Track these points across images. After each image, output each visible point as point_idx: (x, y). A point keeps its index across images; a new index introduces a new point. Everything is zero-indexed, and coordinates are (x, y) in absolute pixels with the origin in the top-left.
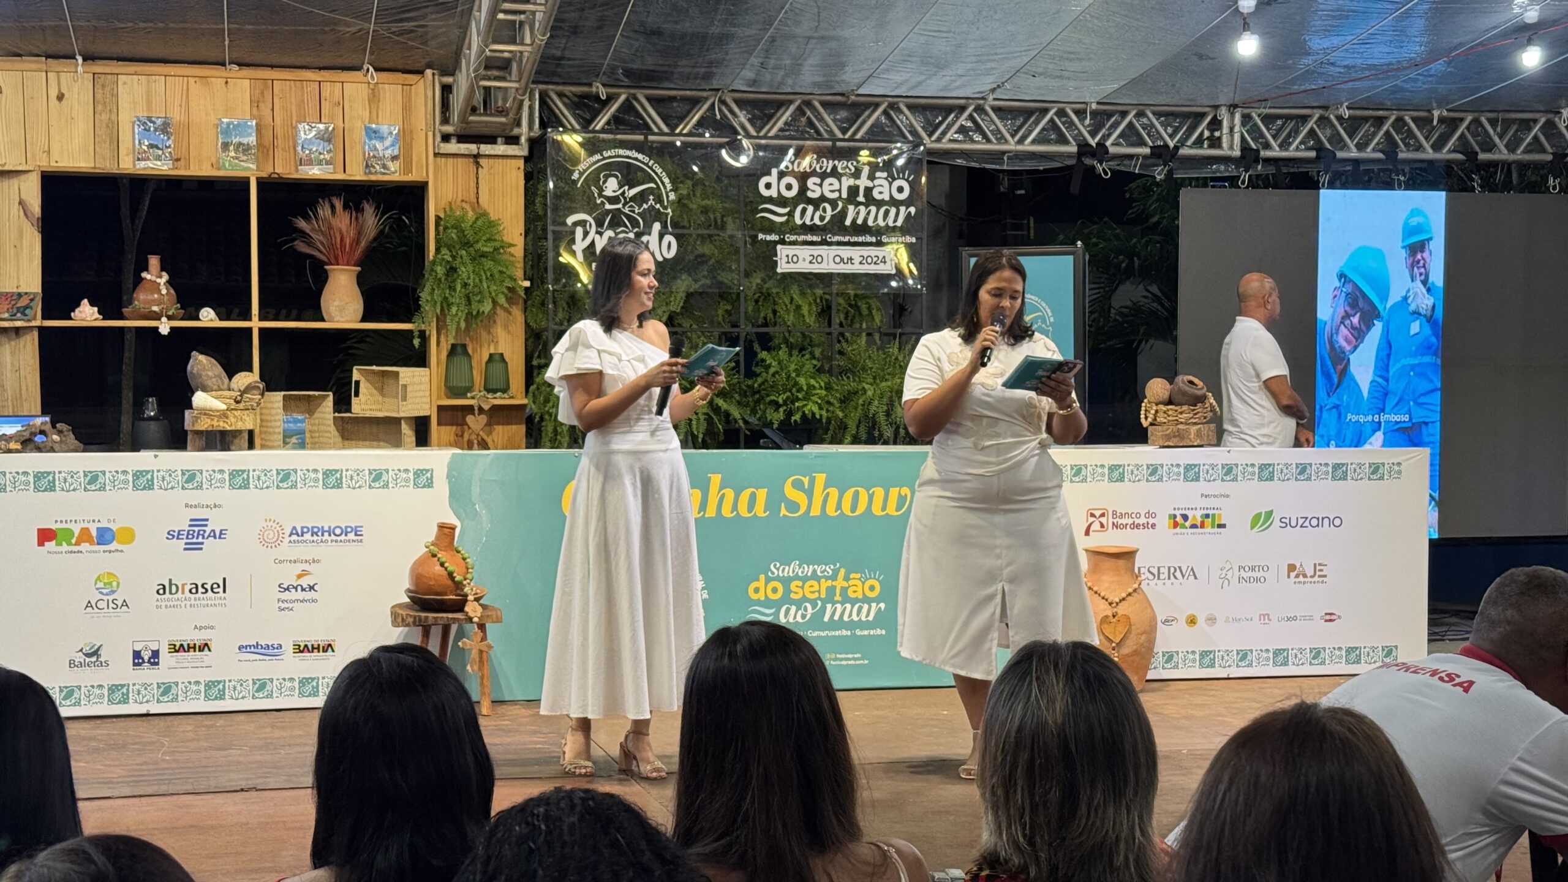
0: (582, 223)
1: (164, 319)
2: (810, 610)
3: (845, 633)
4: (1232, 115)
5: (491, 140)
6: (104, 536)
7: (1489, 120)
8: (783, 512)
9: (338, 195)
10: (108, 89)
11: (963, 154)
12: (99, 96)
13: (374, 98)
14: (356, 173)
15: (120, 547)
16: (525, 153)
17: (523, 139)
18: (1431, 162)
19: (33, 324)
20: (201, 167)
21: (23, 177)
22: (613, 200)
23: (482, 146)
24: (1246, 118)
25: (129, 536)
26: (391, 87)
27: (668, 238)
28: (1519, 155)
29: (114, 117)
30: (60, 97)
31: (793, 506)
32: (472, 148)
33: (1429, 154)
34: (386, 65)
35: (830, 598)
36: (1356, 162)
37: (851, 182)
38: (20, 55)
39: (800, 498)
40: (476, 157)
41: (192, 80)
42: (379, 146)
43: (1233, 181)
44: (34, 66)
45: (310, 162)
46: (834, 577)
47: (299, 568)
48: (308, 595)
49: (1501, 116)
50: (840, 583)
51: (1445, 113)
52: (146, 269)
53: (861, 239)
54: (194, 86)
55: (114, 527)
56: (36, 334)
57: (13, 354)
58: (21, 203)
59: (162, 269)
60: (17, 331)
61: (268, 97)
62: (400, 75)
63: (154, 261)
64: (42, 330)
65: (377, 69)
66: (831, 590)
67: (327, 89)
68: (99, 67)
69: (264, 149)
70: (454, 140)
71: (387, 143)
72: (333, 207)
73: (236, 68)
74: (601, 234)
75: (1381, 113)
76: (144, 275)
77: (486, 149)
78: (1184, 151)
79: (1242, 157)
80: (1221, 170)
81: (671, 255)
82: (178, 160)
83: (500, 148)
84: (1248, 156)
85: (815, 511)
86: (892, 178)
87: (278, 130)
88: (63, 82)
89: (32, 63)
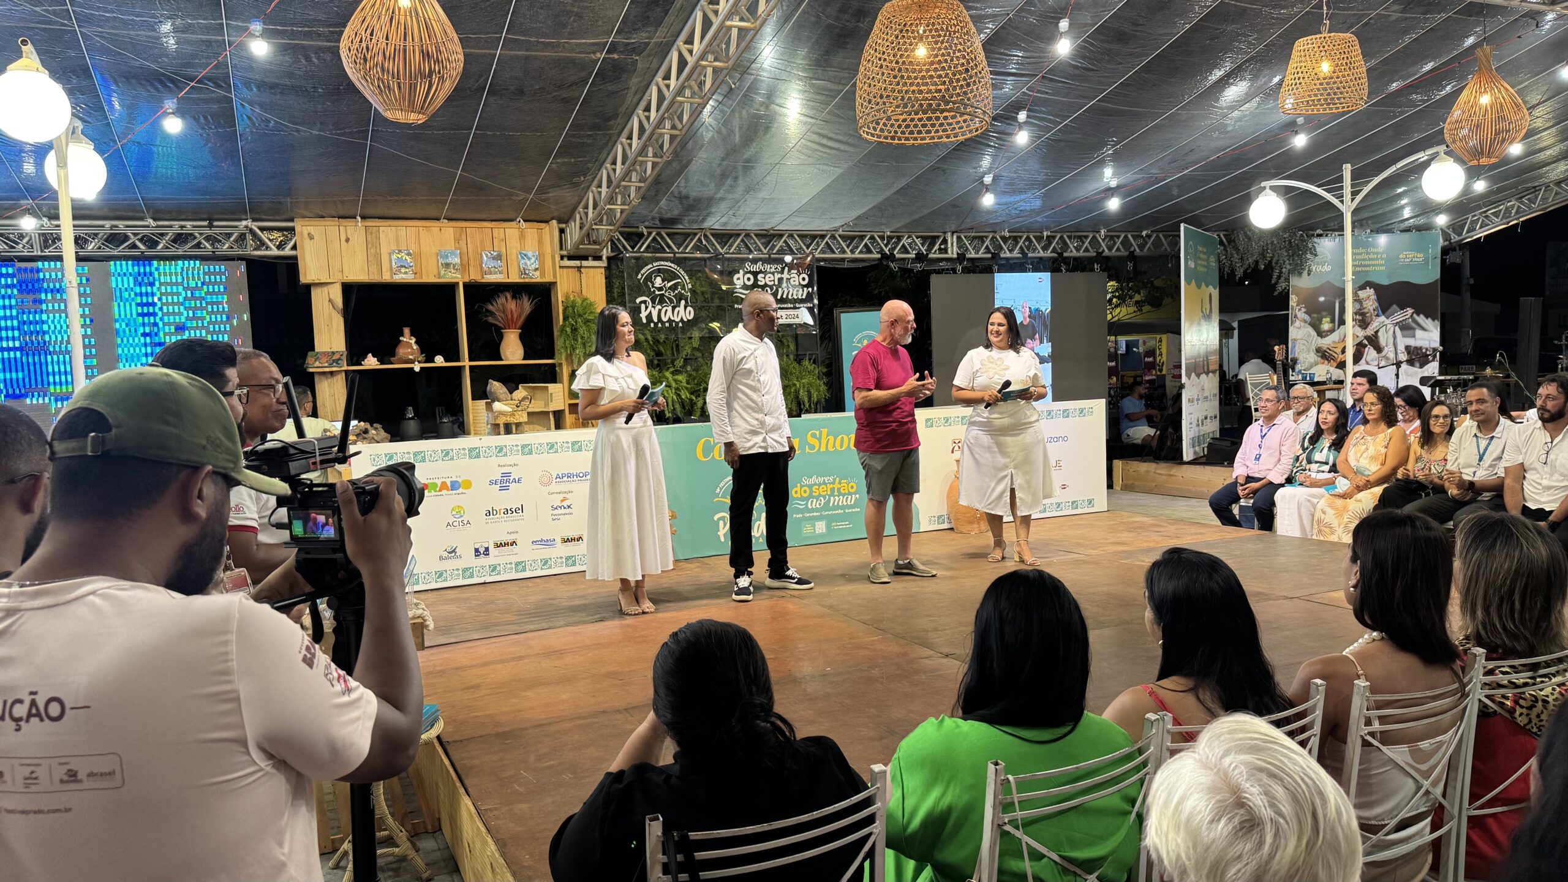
0: (645, 302)
1: (416, 363)
2: (823, 501)
3: (840, 511)
4: (952, 235)
5: (586, 258)
6: (455, 486)
7: (1068, 236)
8: (807, 450)
9: (509, 291)
10: (374, 235)
11: (823, 260)
12: (369, 239)
13: (522, 236)
14: (514, 278)
15: (464, 491)
16: (605, 265)
17: (604, 258)
18: (1041, 258)
19: (343, 369)
20: (429, 277)
21: (330, 286)
22: (660, 289)
23: (583, 262)
24: (959, 238)
25: (468, 484)
26: (531, 231)
27: (689, 308)
28: (1081, 254)
29: (378, 251)
30: (347, 240)
31: (812, 447)
32: (577, 263)
33: (1042, 254)
34: (529, 218)
35: (832, 494)
36: (1007, 259)
37: (780, 276)
38: (324, 217)
39: (815, 442)
40: (579, 268)
41: (421, 229)
42: (529, 263)
43: (954, 271)
44: (332, 223)
45: (491, 273)
46: (834, 483)
47: (561, 496)
48: (567, 511)
49: (1073, 234)
50: (837, 486)
51: (1049, 234)
52: (402, 335)
53: (785, 306)
54: (423, 232)
55: (460, 480)
56: (343, 374)
57: (329, 386)
58: (330, 301)
59: (412, 335)
60: (332, 373)
61: (464, 237)
62: (535, 223)
63: (407, 331)
64: (346, 371)
65: (525, 221)
66: (833, 490)
67: (495, 231)
68: (369, 223)
69: (464, 267)
70: (565, 259)
71: (532, 261)
72: (506, 298)
73: (446, 221)
74: (654, 307)
75: (1020, 234)
76: (401, 338)
77: (585, 263)
78: (931, 256)
79: (958, 258)
80: (948, 265)
81: (690, 318)
82: (416, 274)
83: (591, 263)
84: (961, 257)
85: (823, 449)
86: (799, 274)
87: (470, 254)
88: (349, 231)
89: (329, 222)
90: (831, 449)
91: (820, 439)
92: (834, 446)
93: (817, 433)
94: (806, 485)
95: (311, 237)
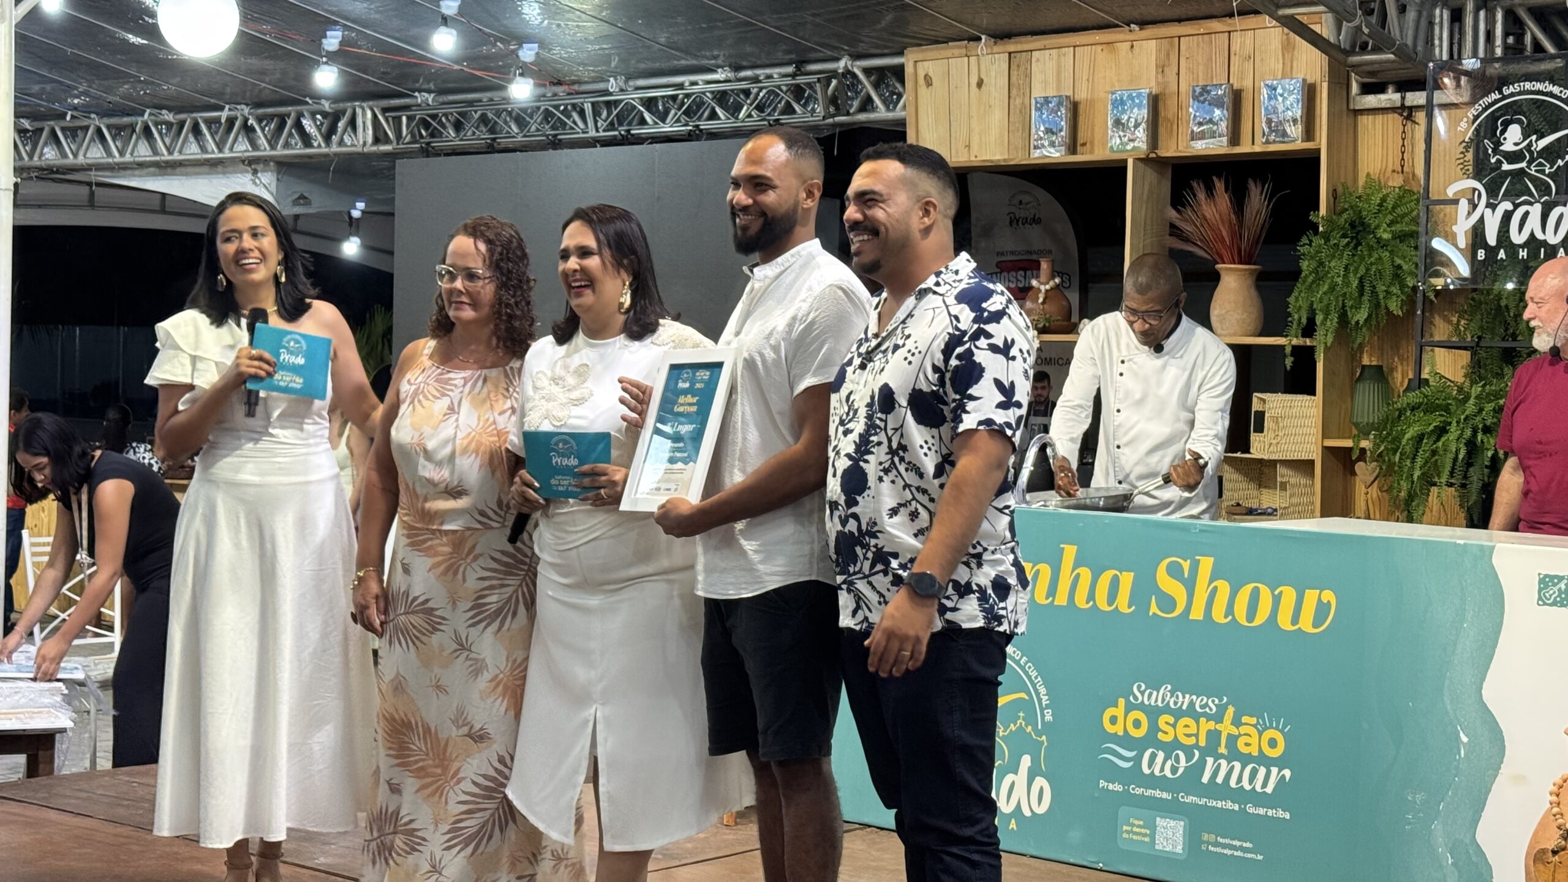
0: (1467, 194)
2: (1183, 763)
3: (1229, 805)
5: (1420, 84)
8: (1154, 609)
10: (1022, 68)
12: (1014, 78)
20: (1104, 151)
22: (1515, 157)
23: (1409, 95)
30: (980, 84)
31: (1168, 603)
32: (1394, 98)
35: (1211, 749)
39: (1177, 590)
40: (1403, 110)
41: (1099, 48)
42: (1280, 107)
44: (956, 52)
45: (1202, 136)
46: (1218, 718)
50: (1226, 728)
59: (1054, 273)
61: (1174, 58)
63: (1045, 266)
66: (1214, 736)
67: (1235, 39)
68: (1012, 46)
71: (1290, 102)
74: (1492, 207)
77: (1414, 98)
82: (1084, 145)
85: (1197, 614)
87: (1183, 98)
88: (983, 67)
89: (955, 49)
90: (1219, 615)
91: (1190, 586)
92: (1230, 610)
93: (1186, 565)
94: (1142, 707)
95: (928, 82)
